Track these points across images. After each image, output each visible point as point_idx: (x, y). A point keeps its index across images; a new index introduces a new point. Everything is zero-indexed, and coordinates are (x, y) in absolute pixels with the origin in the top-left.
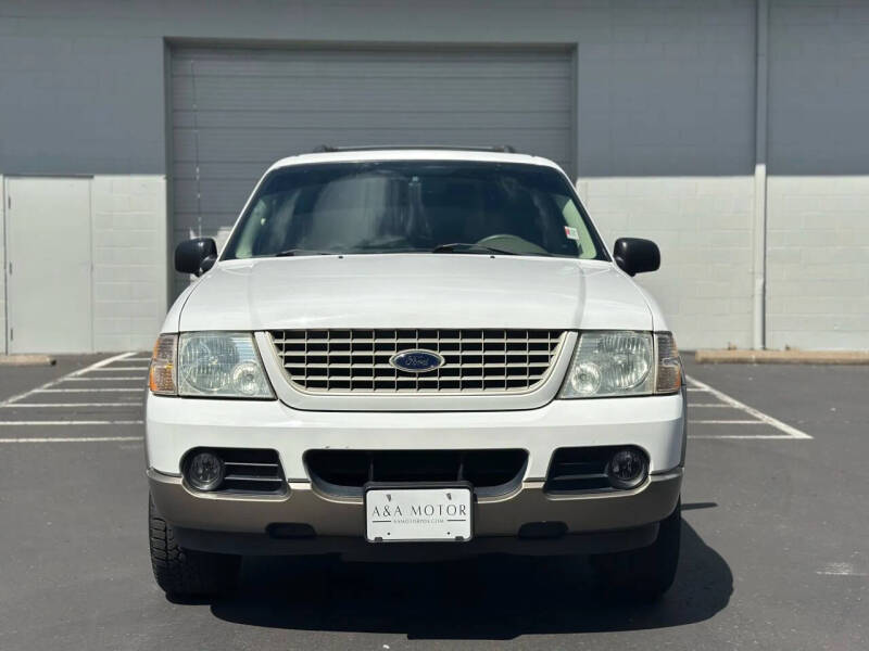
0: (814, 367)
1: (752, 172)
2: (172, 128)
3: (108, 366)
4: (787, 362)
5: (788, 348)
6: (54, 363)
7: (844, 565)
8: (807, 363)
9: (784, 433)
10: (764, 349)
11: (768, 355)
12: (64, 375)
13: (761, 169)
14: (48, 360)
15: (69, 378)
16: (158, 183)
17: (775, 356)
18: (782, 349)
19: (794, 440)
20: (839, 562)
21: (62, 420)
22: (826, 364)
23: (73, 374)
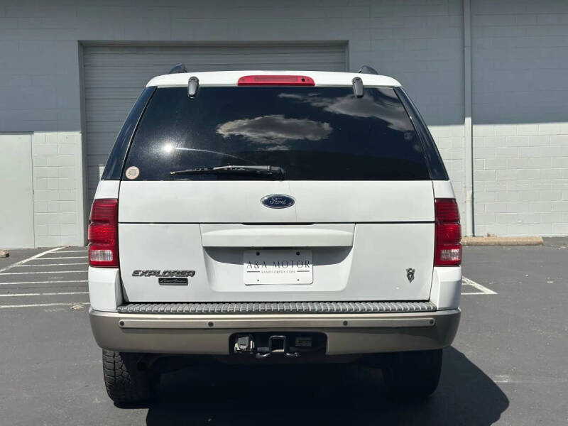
0: (504, 247)
1: (462, 122)
2: (86, 100)
3: (42, 257)
4: (487, 245)
5: (489, 235)
6: (8, 255)
7: (506, 376)
8: (500, 244)
9: (480, 291)
10: (474, 236)
11: (475, 240)
12: (13, 263)
13: (468, 120)
14: (4, 253)
15: (17, 265)
16: (77, 137)
17: (479, 240)
18: (485, 236)
19: (486, 296)
20: (503, 374)
21: (8, 293)
22: (512, 245)
23: (19, 263)
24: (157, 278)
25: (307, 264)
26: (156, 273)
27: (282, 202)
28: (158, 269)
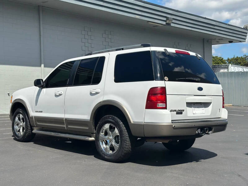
24: (176, 112)
25: (203, 107)
26: (175, 111)
27: (200, 89)
28: (176, 109)
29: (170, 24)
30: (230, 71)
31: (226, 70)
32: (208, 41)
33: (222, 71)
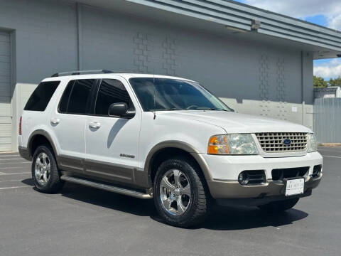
29: (256, 30)
30: (338, 96)
31: (333, 96)
32: (308, 54)
33: (327, 96)
